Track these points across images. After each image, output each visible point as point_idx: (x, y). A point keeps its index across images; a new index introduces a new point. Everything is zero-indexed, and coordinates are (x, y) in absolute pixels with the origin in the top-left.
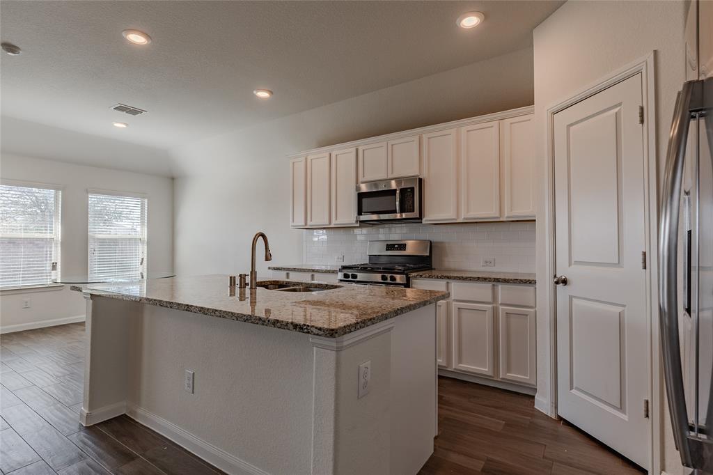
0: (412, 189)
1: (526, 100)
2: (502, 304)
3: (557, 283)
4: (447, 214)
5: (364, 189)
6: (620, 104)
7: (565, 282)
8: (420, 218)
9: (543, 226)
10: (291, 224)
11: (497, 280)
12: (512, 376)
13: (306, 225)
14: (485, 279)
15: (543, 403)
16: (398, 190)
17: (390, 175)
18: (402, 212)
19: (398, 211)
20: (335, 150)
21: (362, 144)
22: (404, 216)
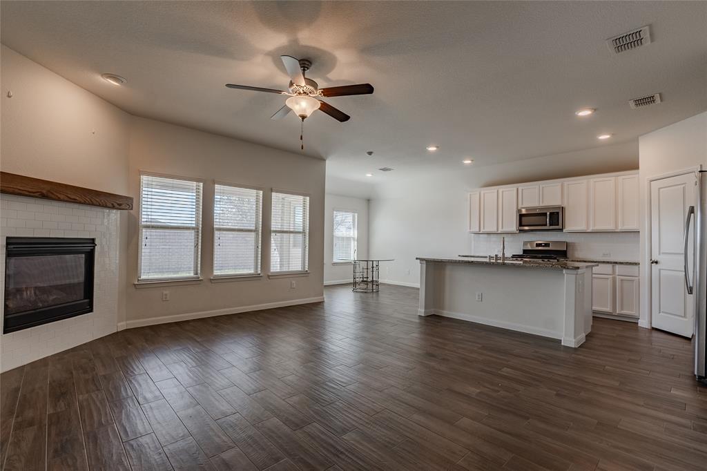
0: (558, 213)
1: (634, 166)
2: (619, 275)
3: (652, 263)
4: (581, 227)
5: (524, 212)
6: (685, 183)
7: (656, 262)
8: (562, 229)
9: (644, 235)
10: (468, 230)
11: (616, 263)
12: (625, 312)
13: (481, 231)
14: (608, 262)
15: (643, 323)
16: (548, 213)
17: (541, 205)
18: (550, 225)
19: (548, 225)
20: (502, 189)
21: (521, 186)
22: (552, 227)
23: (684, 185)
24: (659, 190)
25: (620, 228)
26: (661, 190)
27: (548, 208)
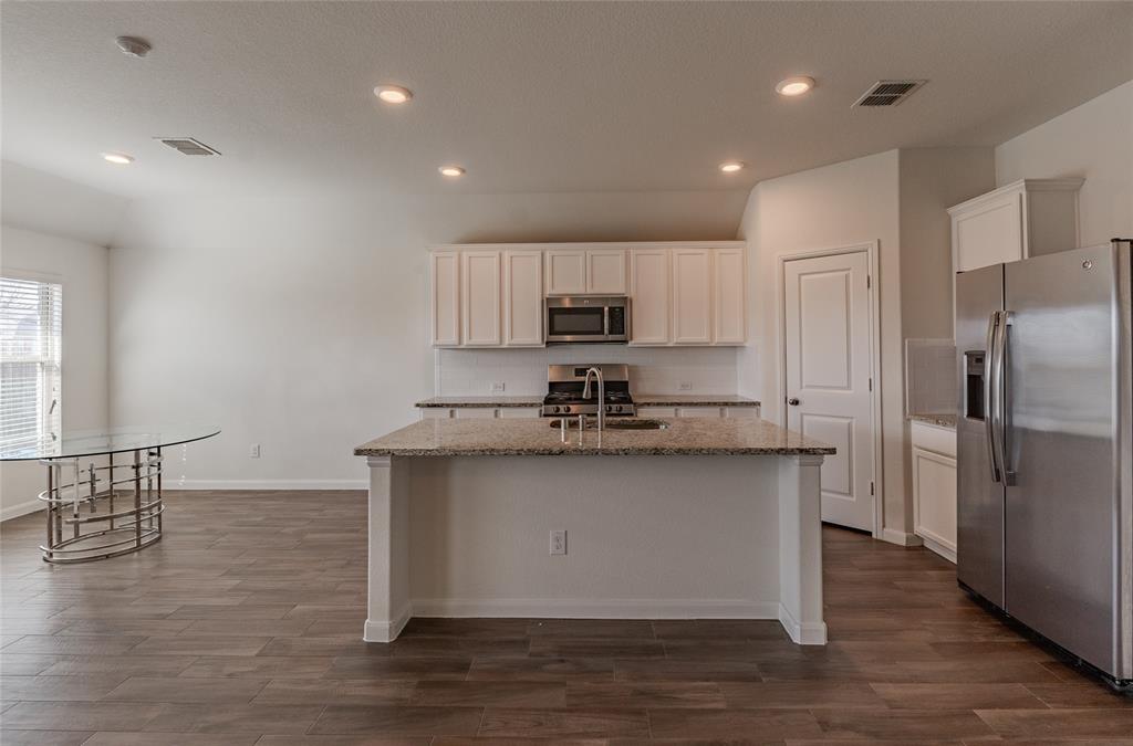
0: (623, 309)
4: (657, 338)
6: (849, 269)
7: (796, 403)
8: (629, 341)
10: (433, 342)
13: (460, 343)
14: (715, 404)
16: (606, 309)
17: (589, 292)
18: (610, 333)
19: (606, 331)
20: (509, 251)
21: (550, 249)
22: (611, 337)
23: (846, 272)
24: (799, 279)
25: (717, 340)
26: (803, 277)
27: (605, 299)
